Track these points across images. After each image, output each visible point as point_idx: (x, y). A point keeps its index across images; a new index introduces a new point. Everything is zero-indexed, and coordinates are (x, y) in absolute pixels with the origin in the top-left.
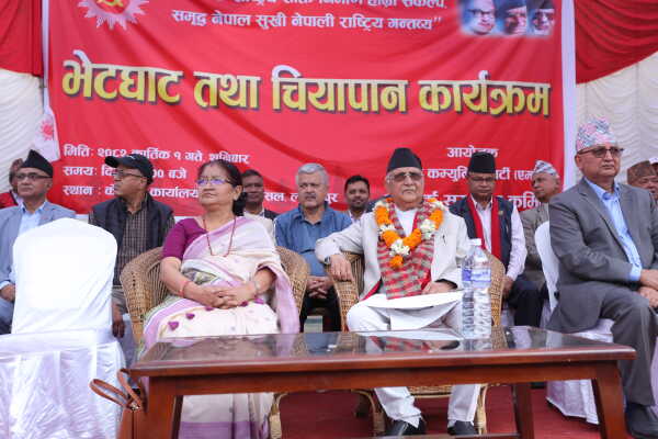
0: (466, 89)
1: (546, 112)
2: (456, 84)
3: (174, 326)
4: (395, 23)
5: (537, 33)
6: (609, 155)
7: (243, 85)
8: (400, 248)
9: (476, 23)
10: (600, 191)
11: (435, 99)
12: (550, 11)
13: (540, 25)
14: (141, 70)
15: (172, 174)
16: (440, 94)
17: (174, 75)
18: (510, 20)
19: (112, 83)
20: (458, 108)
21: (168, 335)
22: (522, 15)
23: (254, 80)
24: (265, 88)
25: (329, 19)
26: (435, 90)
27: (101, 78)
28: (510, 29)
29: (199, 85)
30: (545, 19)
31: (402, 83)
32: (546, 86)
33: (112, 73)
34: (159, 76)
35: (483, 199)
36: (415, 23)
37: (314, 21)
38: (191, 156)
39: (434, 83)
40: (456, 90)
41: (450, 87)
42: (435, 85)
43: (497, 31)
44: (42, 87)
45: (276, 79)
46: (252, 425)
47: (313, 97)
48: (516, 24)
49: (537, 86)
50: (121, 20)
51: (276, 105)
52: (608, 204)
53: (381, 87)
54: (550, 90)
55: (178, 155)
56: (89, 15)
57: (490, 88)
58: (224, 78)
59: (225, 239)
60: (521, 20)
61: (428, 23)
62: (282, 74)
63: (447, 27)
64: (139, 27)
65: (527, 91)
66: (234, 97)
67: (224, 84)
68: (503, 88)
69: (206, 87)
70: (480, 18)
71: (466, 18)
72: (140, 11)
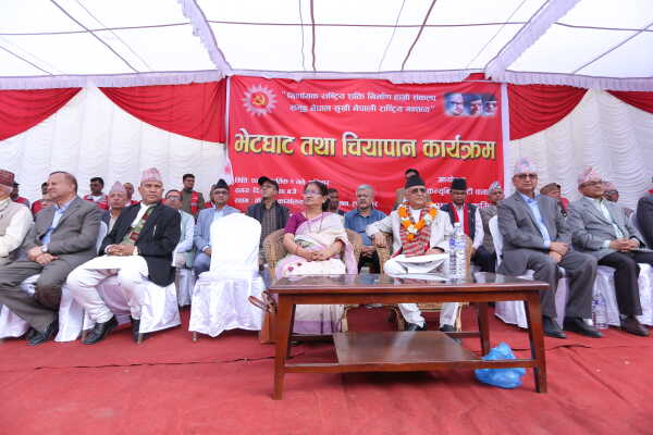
0: (448, 145)
1: (493, 157)
2: (443, 142)
3: (291, 269)
4: (409, 109)
5: (487, 114)
6: (528, 179)
7: (327, 143)
8: (412, 230)
9: (453, 109)
10: (526, 198)
11: (431, 151)
12: (495, 102)
13: (489, 110)
14: (273, 137)
15: (289, 192)
16: (434, 147)
17: (291, 139)
18: (472, 107)
19: (259, 144)
20: (443, 155)
21: (288, 274)
22: (479, 105)
23: (333, 140)
24: (338, 145)
25: (373, 108)
26: (431, 145)
27: (253, 141)
28: (473, 112)
29: (304, 144)
30: (492, 106)
31: (413, 142)
32: (493, 143)
33: (258, 139)
34: (282, 139)
35: (459, 204)
36: (420, 109)
37: (365, 108)
38: (300, 182)
39: (431, 141)
40: (443, 144)
41: (439, 144)
42: (431, 143)
43: (465, 113)
44: (225, 149)
45: (345, 140)
46: (332, 323)
47: (364, 149)
48: (476, 109)
49: (488, 143)
51: (345, 153)
52: (530, 205)
53: (402, 143)
54: (495, 145)
55: (292, 181)
56: (249, 110)
57: (461, 144)
58: (317, 139)
59: (318, 224)
60: (479, 108)
61: (427, 109)
62: (348, 136)
63: (438, 111)
64: (273, 115)
65: (482, 146)
66: (322, 150)
67: (317, 142)
68: (469, 144)
69: (307, 145)
70: (456, 107)
71: (448, 107)
72: (273, 107)
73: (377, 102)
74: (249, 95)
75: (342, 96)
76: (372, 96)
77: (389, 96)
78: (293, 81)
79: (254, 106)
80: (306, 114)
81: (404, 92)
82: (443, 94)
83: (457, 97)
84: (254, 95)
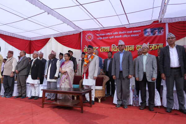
4: (132, 36)
5: (160, 34)
7: (107, 48)
9: (147, 34)
11: (139, 48)
12: (163, 30)
17: (97, 48)
18: (154, 33)
22: (157, 31)
23: (109, 47)
25: (121, 36)
28: (154, 34)
29: (101, 49)
30: (162, 31)
31: (133, 46)
34: (95, 48)
36: (135, 35)
37: (118, 37)
39: (139, 45)
43: (151, 35)
44: (81, 51)
45: (112, 47)
48: (155, 33)
49: (160, 44)
50: (90, 40)
51: (112, 51)
53: (129, 47)
54: (163, 45)
57: (150, 46)
58: (104, 47)
60: (156, 32)
61: (138, 35)
62: (113, 46)
63: (142, 35)
64: (93, 41)
65: (158, 45)
66: (106, 50)
67: (104, 48)
68: (152, 45)
69: (102, 49)
70: (148, 33)
71: (145, 33)
72: (93, 39)
73: (122, 35)
74: (87, 36)
75: (111, 34)
76: (120, 33)
77: (126, 32)
78: (98, 31)
79: (88, 39)
80: (102, 40)
81: (130, 31)
82: (143, 29)
83: (149, 30)
84: (88, 36)
